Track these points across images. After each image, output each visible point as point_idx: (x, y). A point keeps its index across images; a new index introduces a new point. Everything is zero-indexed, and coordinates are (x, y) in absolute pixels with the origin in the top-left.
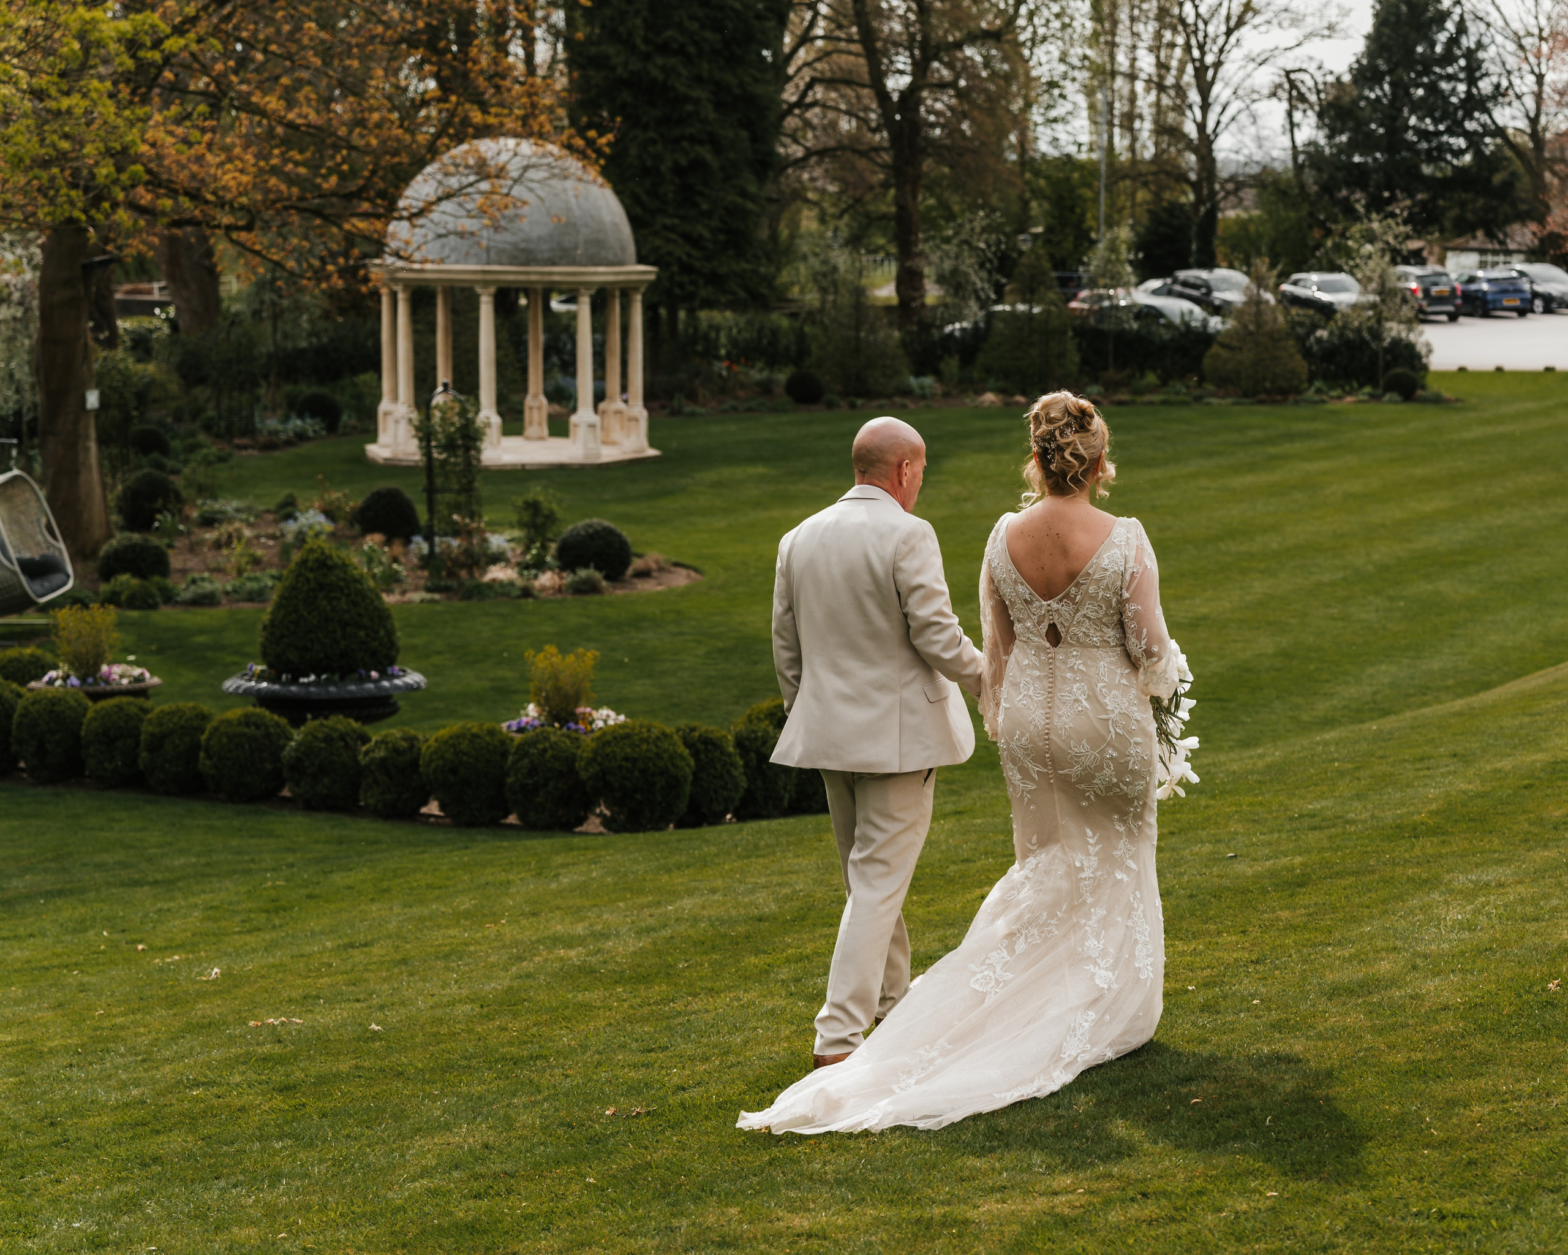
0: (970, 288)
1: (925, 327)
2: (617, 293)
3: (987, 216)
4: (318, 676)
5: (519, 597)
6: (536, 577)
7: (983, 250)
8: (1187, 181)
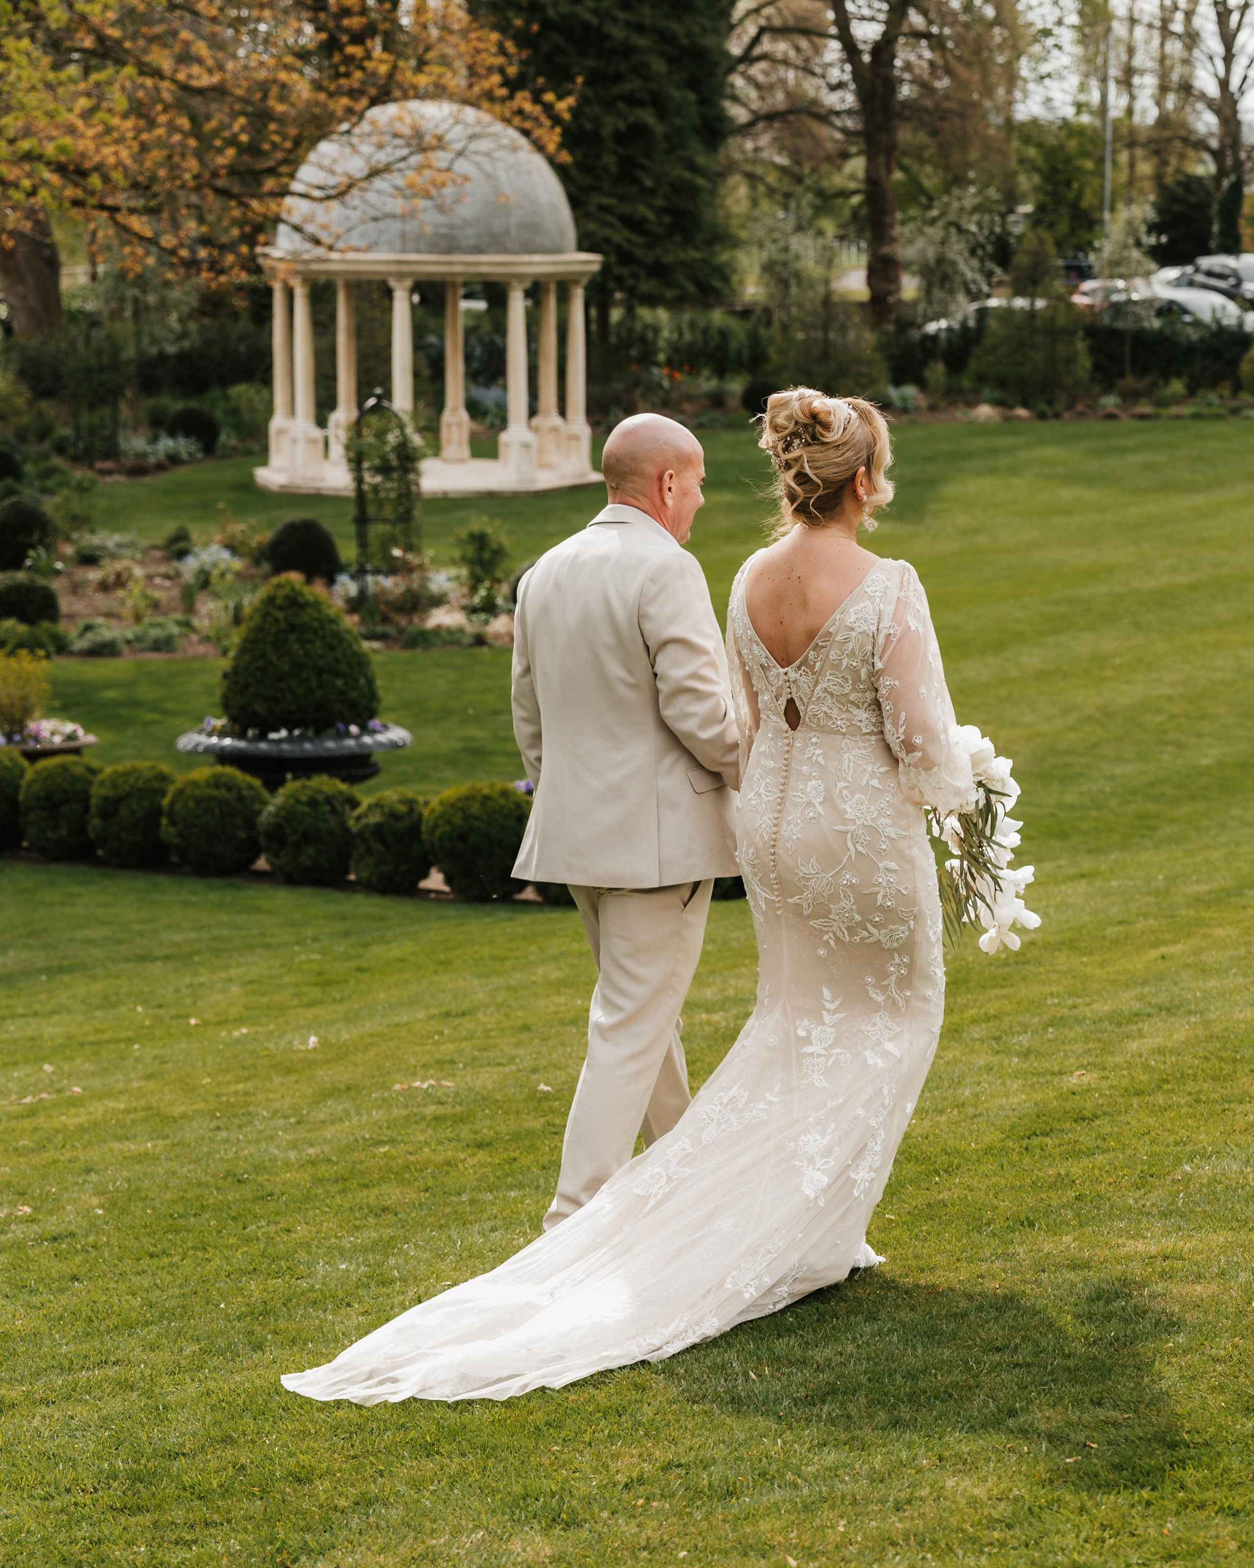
0: (958, 279)
1: (904, 325)
2: (553, 287)
3: (980, 192)
4: (290, 731)
5: (471, 646)
6: (487, 622)
7: (973, 234)
8: (1208, 149)
